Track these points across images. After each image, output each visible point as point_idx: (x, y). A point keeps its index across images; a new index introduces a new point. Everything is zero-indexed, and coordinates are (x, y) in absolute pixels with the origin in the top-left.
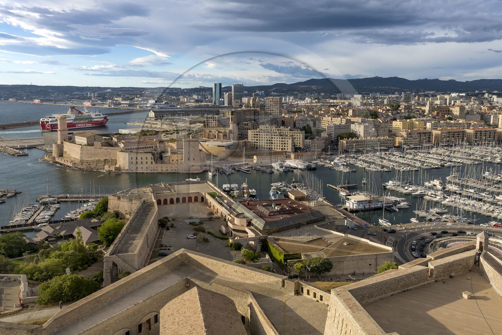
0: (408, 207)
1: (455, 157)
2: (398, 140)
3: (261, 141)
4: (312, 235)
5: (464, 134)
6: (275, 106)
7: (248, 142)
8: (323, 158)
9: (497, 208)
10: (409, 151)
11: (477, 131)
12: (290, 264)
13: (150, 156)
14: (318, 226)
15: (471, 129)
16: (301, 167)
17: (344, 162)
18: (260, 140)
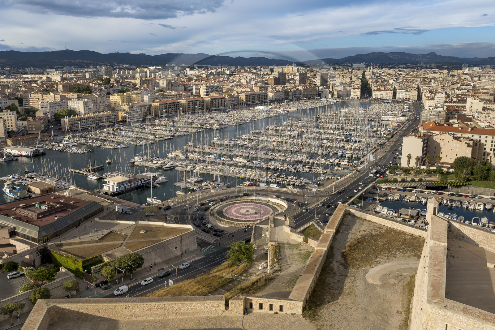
0: (166, 180)
1: (180, 127)
2: (121, 114)
4: (99, 231)
5: (178, 105)
8: (47, 140)
9: (242, 169)
10: (134, 125)
11: (189, 101)
12: (95, 271)
14: (100, 219)
15: (183, 100)
16: (27, 154)
17: (75, 142)
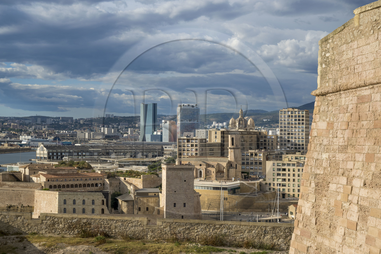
3: (291, 182)
6: (297, 125)
7: (266, 184)
13: (99, 198)
18: (289, 180)
